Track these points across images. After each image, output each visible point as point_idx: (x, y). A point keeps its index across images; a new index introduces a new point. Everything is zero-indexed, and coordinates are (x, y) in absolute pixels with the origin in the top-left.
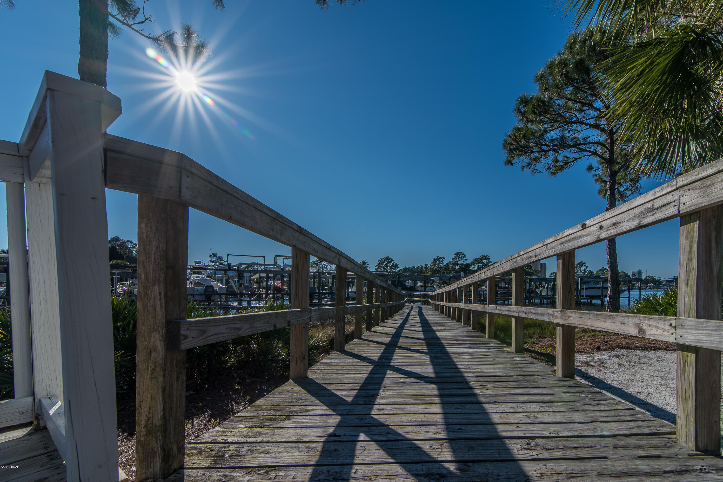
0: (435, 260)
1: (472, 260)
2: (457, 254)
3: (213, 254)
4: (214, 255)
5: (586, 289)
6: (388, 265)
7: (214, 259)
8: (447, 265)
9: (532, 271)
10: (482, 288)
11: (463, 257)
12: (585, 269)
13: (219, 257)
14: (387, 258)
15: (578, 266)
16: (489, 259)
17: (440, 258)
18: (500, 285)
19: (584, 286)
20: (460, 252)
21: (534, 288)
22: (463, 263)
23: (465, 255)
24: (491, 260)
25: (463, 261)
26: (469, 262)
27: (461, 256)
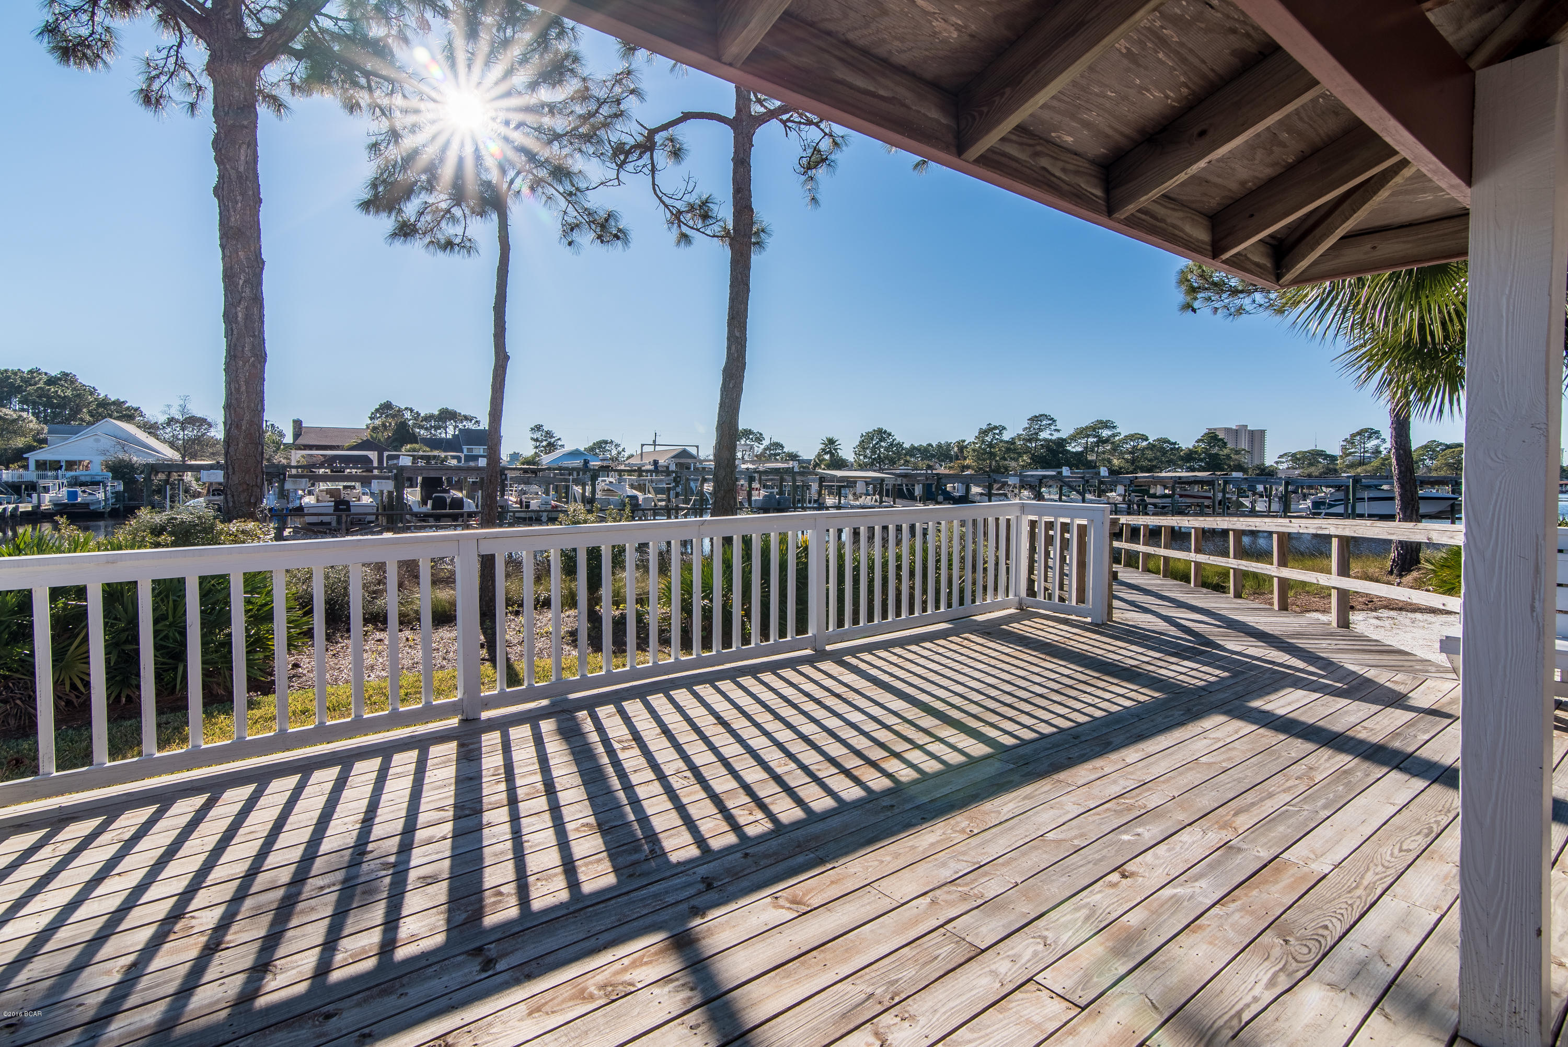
0: (984, 432)
1: (1072, 431)
2: (1035, 419)
3: (536, 426)
4: (538, 428)
5: (1370, 499)
6: (882, 444)
7: (537, 435)
8: (1012, 442)
9: (1226, 451)
10: (1109, 497)
11: (1050, 425)
12: (1378, 446)
13: (547, 433)
14: (880, 432)
15: (1358, 438)
16: (1114, 427)
17: (995, 428)
18: (1152, 491)
19: (1366, 495)
20: (1041, 415)
21: (1234, 498)
22: (1050, 437)
23: (1055, 421)
24: (1118, 430)
25: (1049, 432)
26: (1064, 435)
27: (1044, 422)
